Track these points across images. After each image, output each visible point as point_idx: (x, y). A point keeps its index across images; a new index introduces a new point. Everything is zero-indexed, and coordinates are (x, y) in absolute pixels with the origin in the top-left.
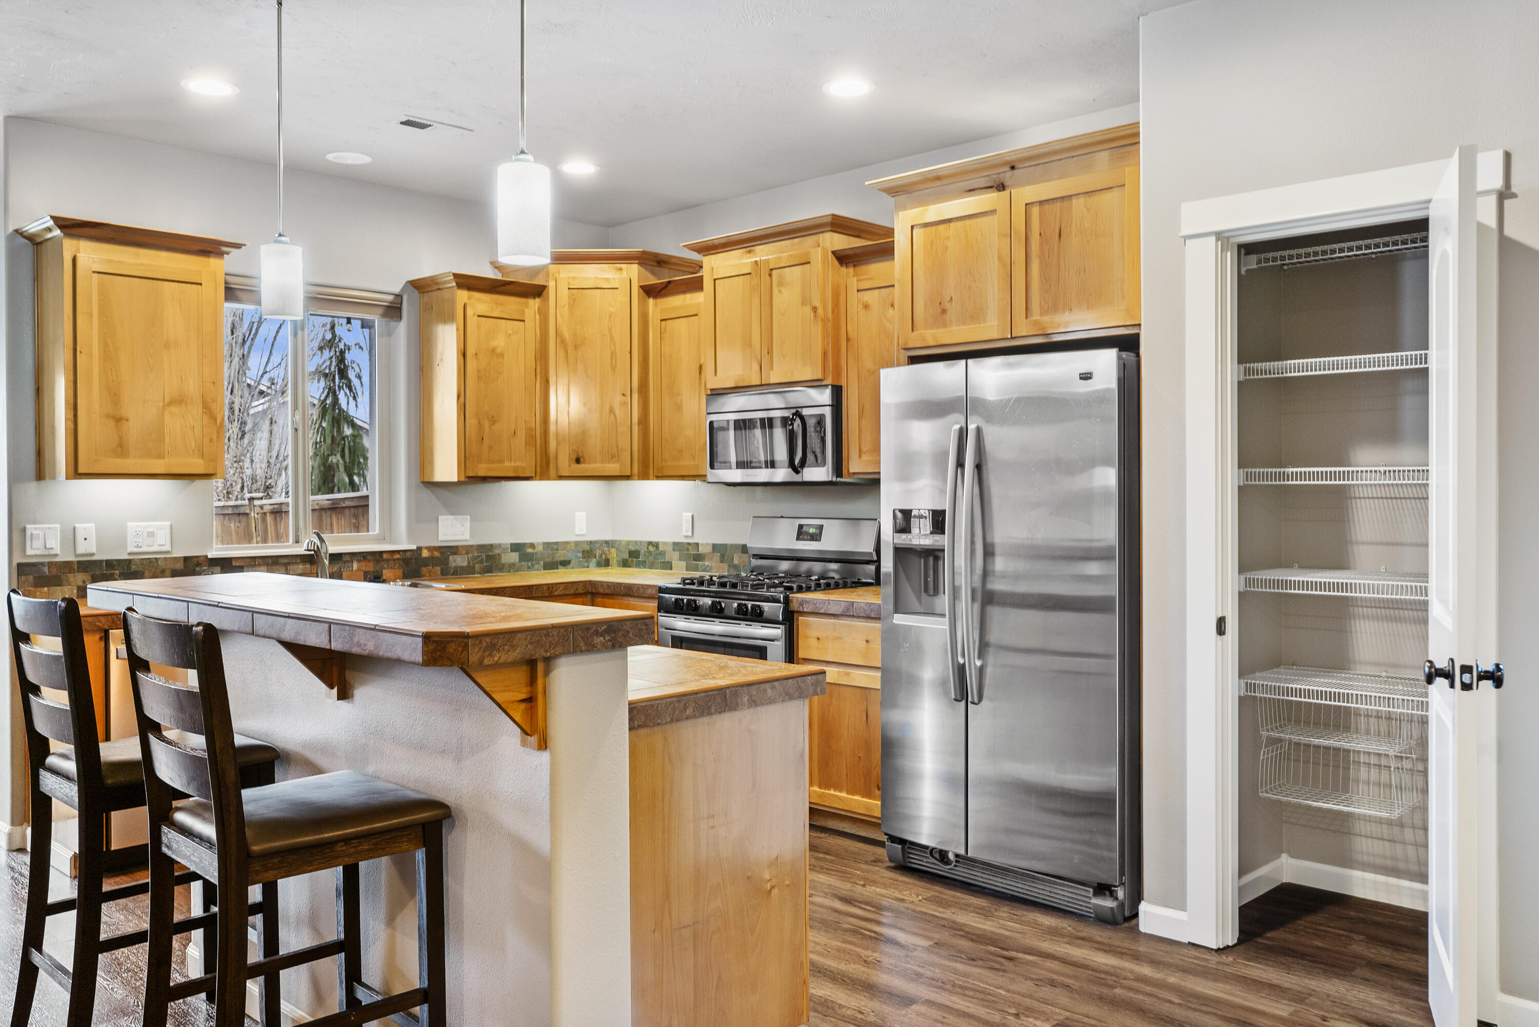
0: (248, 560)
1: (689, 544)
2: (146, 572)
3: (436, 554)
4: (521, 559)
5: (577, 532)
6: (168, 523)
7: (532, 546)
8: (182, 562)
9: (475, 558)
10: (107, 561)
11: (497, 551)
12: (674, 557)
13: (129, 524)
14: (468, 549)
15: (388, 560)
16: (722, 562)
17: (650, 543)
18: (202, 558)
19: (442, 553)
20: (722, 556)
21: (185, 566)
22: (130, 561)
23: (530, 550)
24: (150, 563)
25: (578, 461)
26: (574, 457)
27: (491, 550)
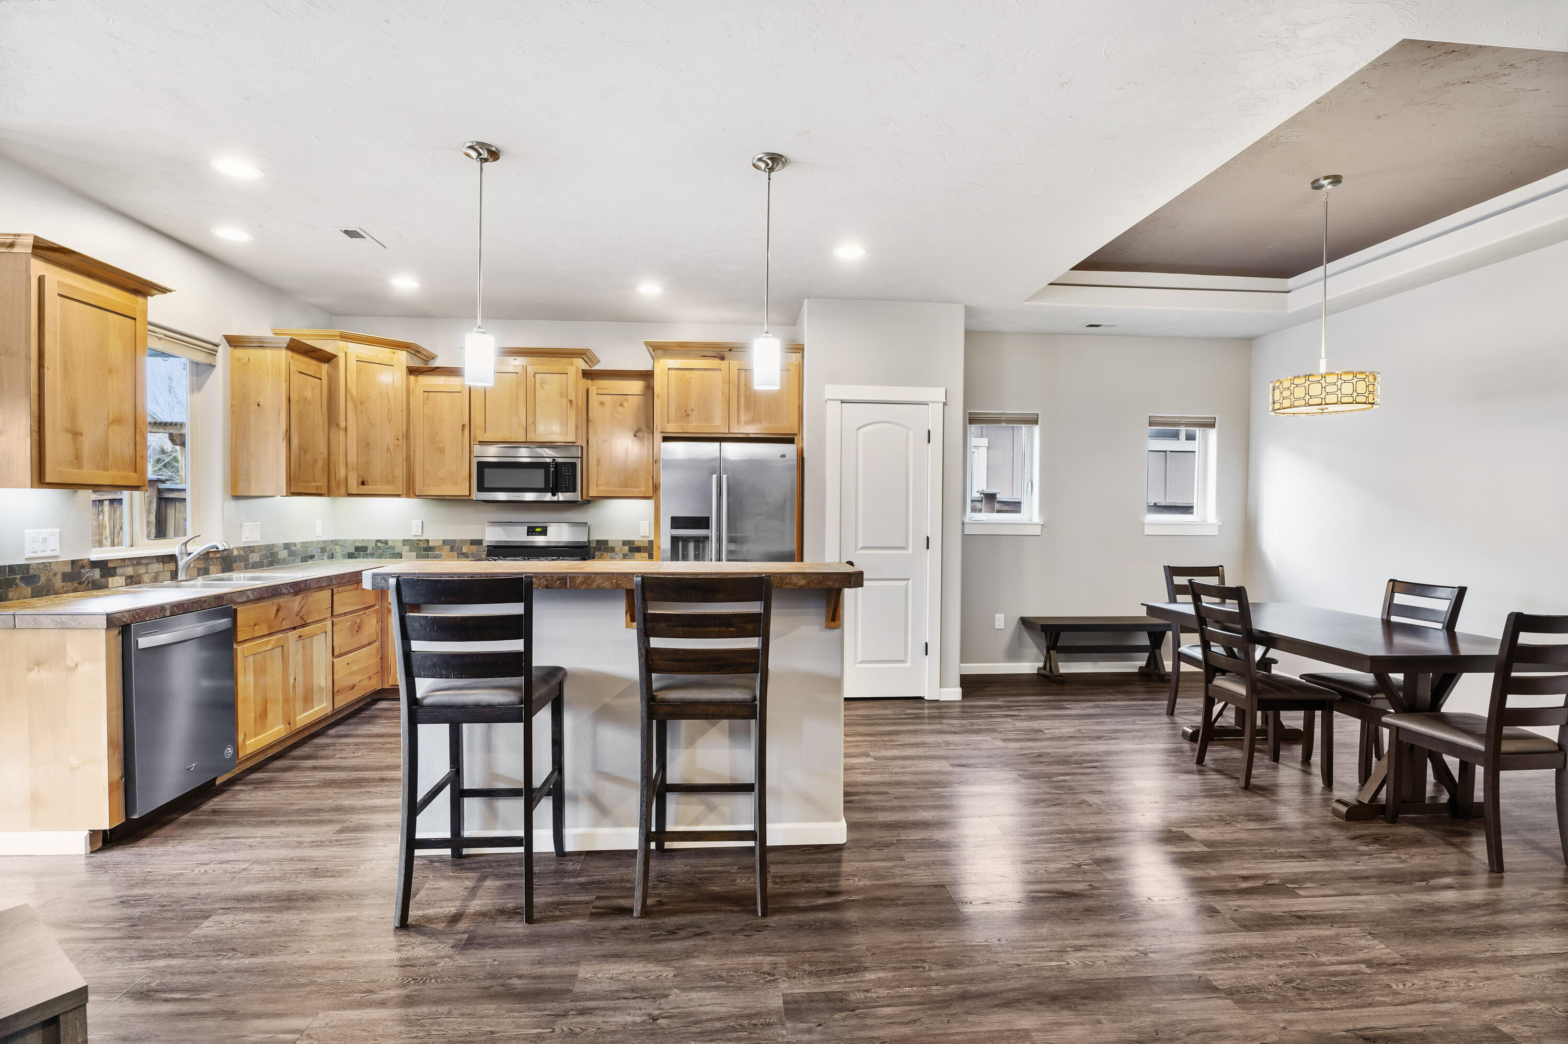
0: (120, 562)
1: (420, 540)
2: (42, 575)
3: (242, 553)
4: (289, 556)
5: (317, 534)
6: (58, 530)
7: (295, 545)
8: (70, 565)
9: (264, 555)
10: (10, 566)
11: (276, 550)
12: (405, 550)
13: (28, 531)
14: (260, 548)
15: (213, 558)
16: (451, 551)
17: (378, 541)
18: (85, 561)
19: (245, 552)
20: (452, 549)
21: (72, 569)
22: (28, 566)
23: (293, 548)
24: (45, 567)
25: (363, 483)
26: (360, 481)
27: (273, 549)
